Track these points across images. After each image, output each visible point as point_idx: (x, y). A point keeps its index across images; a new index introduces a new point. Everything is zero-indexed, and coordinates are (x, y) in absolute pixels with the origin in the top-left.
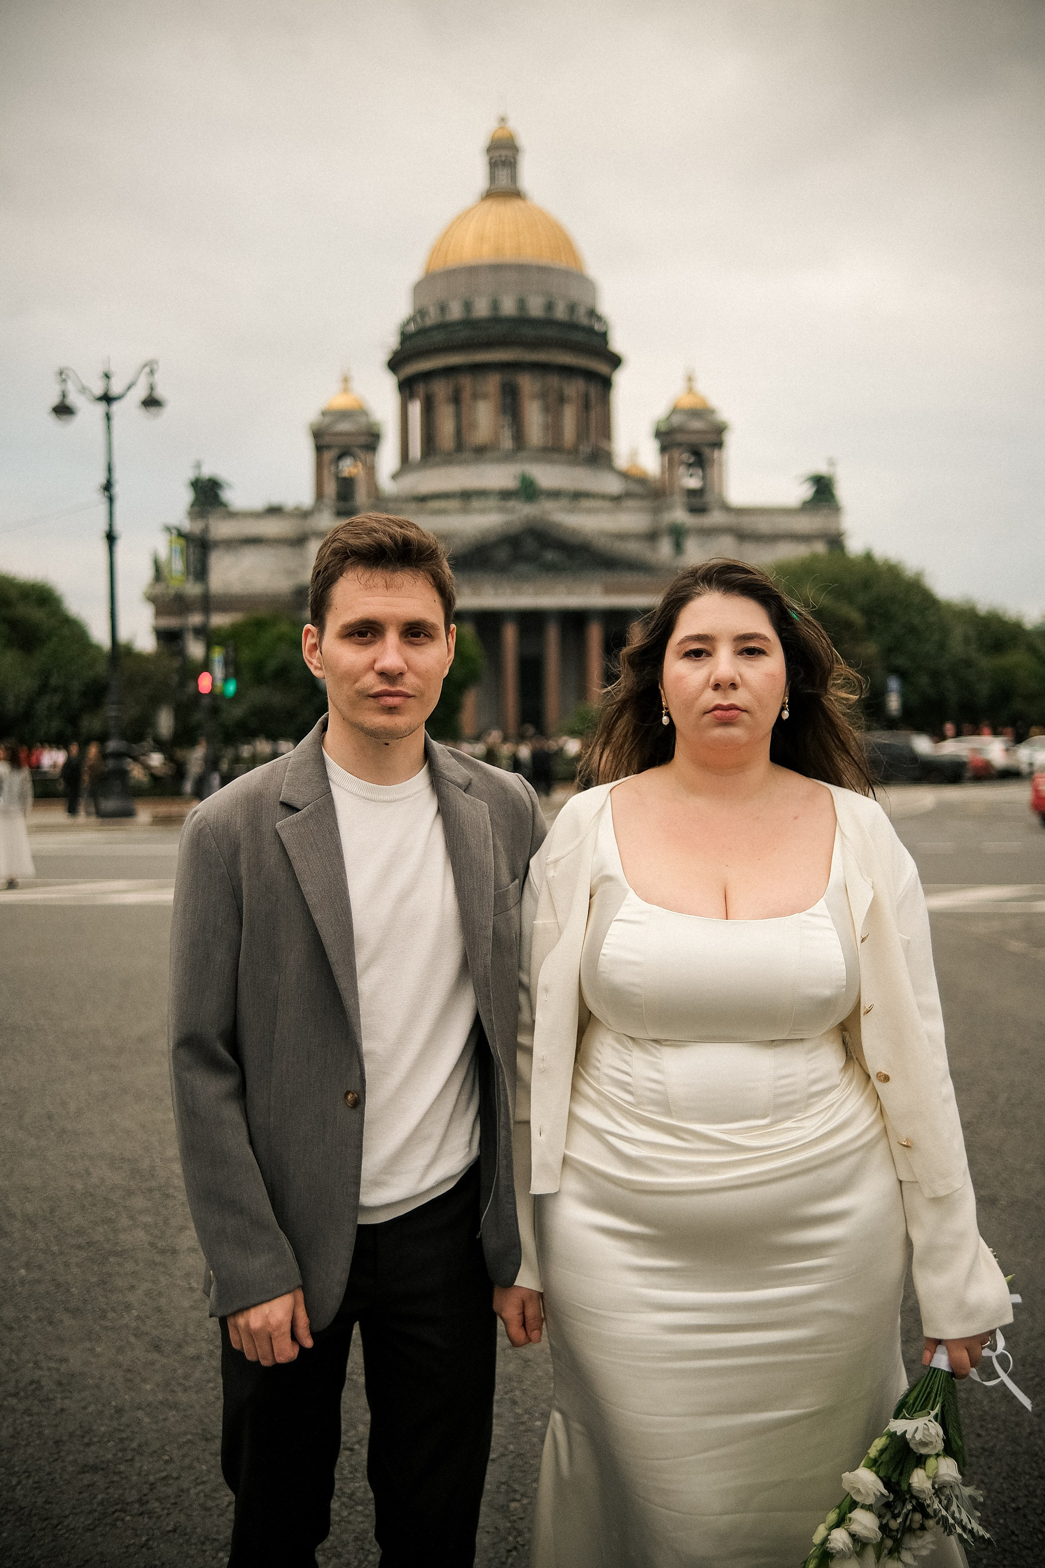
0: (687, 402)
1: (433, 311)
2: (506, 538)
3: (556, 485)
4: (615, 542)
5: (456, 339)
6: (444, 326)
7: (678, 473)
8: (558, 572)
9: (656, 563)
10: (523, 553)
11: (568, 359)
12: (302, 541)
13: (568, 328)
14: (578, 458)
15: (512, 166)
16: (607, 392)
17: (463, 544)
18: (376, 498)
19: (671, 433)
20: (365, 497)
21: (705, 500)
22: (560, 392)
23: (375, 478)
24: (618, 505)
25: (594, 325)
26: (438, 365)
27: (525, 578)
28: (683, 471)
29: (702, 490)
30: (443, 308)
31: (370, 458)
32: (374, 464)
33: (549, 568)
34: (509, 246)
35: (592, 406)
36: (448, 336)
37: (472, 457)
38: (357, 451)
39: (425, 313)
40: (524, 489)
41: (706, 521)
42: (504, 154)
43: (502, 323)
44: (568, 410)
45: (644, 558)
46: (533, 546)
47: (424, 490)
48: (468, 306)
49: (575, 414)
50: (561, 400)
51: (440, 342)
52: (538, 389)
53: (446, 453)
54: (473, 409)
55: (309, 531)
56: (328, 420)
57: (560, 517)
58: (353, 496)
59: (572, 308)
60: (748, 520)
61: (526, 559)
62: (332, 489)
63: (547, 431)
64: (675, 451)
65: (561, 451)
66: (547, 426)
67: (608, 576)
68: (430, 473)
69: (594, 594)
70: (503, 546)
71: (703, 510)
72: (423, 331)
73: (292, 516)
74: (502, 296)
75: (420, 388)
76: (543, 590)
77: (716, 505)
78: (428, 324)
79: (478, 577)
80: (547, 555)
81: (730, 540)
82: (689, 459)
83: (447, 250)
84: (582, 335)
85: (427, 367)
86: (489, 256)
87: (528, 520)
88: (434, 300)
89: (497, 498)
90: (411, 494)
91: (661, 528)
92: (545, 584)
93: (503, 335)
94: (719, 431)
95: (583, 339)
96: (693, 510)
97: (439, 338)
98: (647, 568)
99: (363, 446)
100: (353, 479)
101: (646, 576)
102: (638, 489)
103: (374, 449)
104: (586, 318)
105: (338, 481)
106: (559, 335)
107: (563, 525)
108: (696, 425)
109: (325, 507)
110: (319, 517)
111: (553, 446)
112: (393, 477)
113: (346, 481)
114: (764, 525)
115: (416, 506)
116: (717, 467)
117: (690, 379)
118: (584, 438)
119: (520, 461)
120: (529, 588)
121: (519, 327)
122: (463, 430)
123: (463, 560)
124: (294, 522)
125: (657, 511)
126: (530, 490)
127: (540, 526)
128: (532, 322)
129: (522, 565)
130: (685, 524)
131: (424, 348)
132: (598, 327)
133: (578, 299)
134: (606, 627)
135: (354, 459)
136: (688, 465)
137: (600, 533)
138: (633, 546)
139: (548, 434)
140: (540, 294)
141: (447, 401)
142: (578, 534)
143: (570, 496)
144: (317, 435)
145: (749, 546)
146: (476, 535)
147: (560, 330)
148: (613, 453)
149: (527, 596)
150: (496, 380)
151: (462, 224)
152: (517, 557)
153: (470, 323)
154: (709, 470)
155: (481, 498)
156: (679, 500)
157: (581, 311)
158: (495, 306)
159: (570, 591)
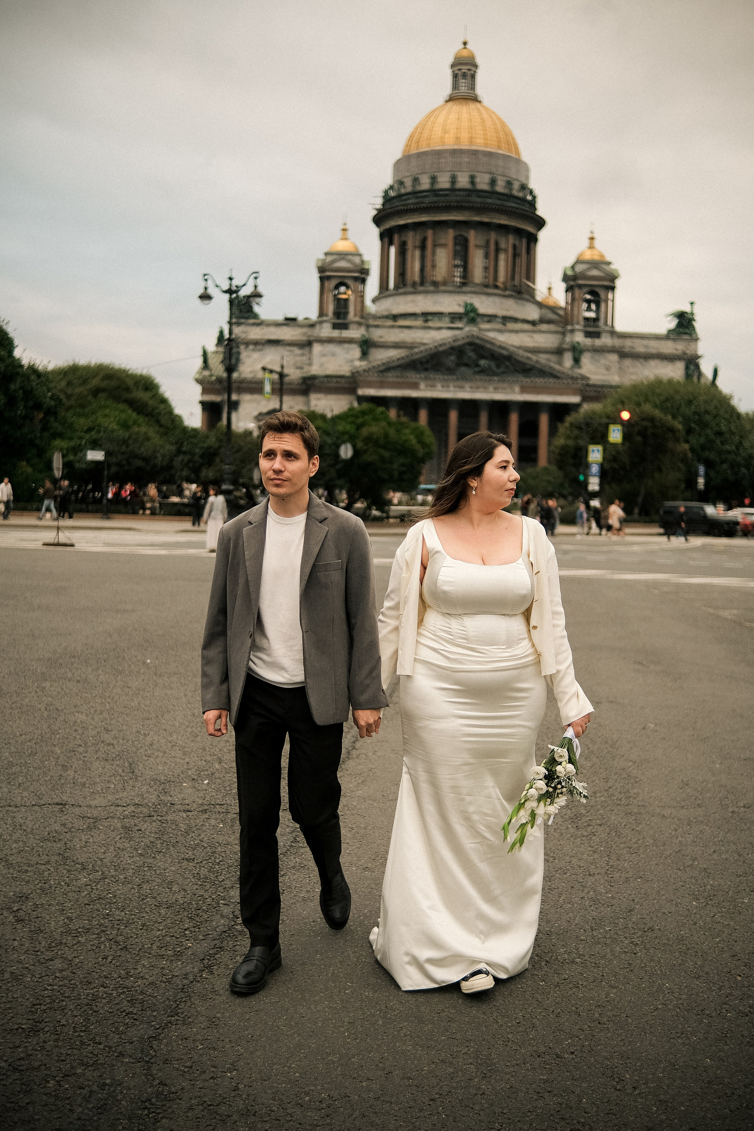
0: (588, 255)
1: (408, 183)
2: (453, 348)
3: (490, 311)
4: (530, 355)
5: (423, 203)
6: (414, 193)
7: (579, 307)
8: (488, 375)
9: (559, 372)
10: (465, 360)
11: (503, 221)
12: (308, 344)
13: (505, 198)
14: (507, 293)
15: (469, 78)
16: (532, 245)
17: (421, 352)
18: (362, 317)
19: (575, 278)
20: (355, 315)
21: (598, 327)
22: (497, 244)
23: (362, 302)
24: (535, 328)
25: (525, 196)
26: (410, 221)
27: (465, 379)
28: (585, 305)
29: (596, 320)
30: (416, 180)
31: (360, 287)
32: (363, 292)
33: (483, 371)
34: (464, 136)
35: (520, 255)
36: (417, 200)
37: (431, 288)
38: (350, 282)
39: (401, 183)
40: (466, 313)
41: (598, 342)
42: (464, 68)
43: (457, 193)
44: (502, 257)
45: (551, 367)
46: (472, 354)
47: (395, 311)
48: (434, 179)
49: (507, 261)
50: (497, 250)
51: (411, 204)
52: (481, 242)
53: (414, 284)
54: (434, 254)
55: (311, 338)
56: (329, 259)
57: (492, 335)
58: (346, 313)
59: (509, 183)
60: (628, 343)
61: (466, 365)
62: (331, 308)
63: (485, 272)
64: (577, 291)
65: (496, 287)
66: (486, 268)
67: (524, 379)
68: (400, 299)
69: (513, 392)
70: (450, 354)
71: (597, 335)
72: (400, 196)
73: (301, 326)
74: (459, 174)
75: (396, 237)
76: (478, 388)
77: (605, 331)
78: (403, 191)
79: (431, 376)
80: (483, 362)
81: (614, 357)
82: (588, 297)
83: (420, 137)
84: (515, 203)
85: (402, 222)
86: (449, 144)
87: (468, 337)
88: (409, 174)
89: (447, 319)
90: (386, 313)
91: (565, 346)
92: (479, 384)
93: (457, 202)
94: (612, 278)
95: (516, 205)
96: (589, 334)
97: (410, 201)
98: (553, 375)
99: (356, 279)
100: (346, 300)
101: (551, 380)
102: (551, 316)
103: (363, 281)
104: (519, 191)
105: (336, 302)
106: (498, 202)
107: (493, 341)
108: (595, 273)
109: (325, 321)
110: (322, 328)
111: (491, 283)
112: (374, 301)
113: (342, 302)
114: (640, 347)
115: (390, 323)
116: (610, 303)
117: (592, 239)
118: (513, 278)
119: (465, 293)
120: (467, 386)
121: (469, 196)
122: (425, 269)
123: (421, 363)
124: (305, 330)
125: (564, 334)
126: (472, 315)
127: (478, 341)
128: (480, 193)
129: (463, 369)
130: (582, 344)
131: (400, 208)
132: (529, 198)
133: (515, 177)
134: (521, 417)
135: (348, 287)
136: (589, 302)
137: (520, 348)
138: (543, 358)
139: (487, 275)
140: (485, 173)
141: (415, 247)
142: (504, 348)
143: (500, 320)
144: (321, 270)
145: (628, 362)
146: (431, 346)
147: (499, 199)
148: (534, 290)
149: (465, 391)
150: (451, 233)
151: (431, 119)
152: (461, 363)
153: (433, 192)
154: (603, 306)
155: (436, 319)
156: (577, 327)
157: (516, 186)
158: (454, 180)
159: (496, 389)
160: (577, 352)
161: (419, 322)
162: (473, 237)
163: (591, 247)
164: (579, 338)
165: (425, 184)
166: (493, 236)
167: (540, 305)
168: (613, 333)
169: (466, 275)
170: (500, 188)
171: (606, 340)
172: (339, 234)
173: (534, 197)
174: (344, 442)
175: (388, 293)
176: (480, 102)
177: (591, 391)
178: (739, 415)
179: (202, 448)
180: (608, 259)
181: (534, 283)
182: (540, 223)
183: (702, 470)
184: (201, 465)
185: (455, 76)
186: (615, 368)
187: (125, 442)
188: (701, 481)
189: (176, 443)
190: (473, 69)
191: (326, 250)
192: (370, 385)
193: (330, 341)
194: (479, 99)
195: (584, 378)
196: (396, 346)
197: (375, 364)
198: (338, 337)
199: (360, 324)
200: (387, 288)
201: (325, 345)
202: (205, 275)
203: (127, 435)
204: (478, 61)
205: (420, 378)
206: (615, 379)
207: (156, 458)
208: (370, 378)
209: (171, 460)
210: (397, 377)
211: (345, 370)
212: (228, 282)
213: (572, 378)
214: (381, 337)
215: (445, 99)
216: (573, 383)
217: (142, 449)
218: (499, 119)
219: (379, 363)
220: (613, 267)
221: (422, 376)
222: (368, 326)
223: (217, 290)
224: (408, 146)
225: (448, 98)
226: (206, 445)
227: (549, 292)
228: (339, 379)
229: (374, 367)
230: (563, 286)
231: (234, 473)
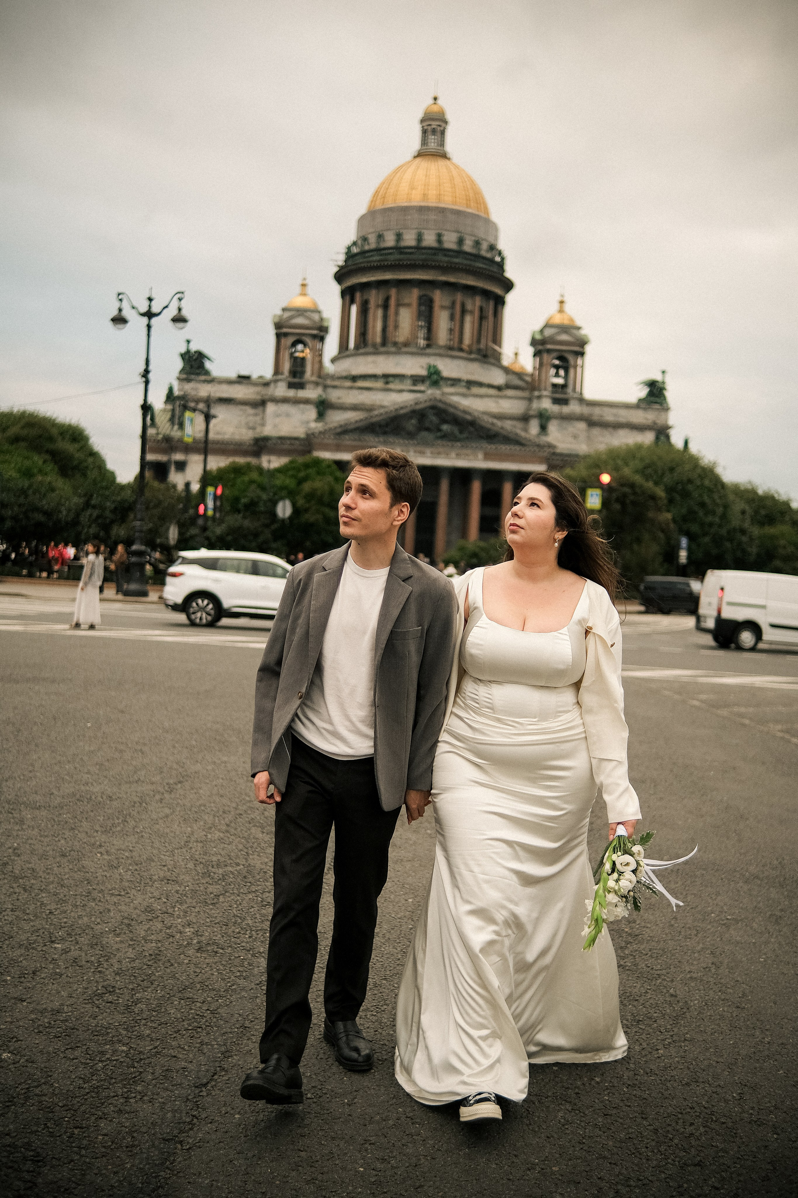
0: (558, 319)
1: (372, 239)
2: (414, 412)
3: (454, 375)
4: (495, 421)
5: (386, 260)
6: (378, 250)
7: (547, 372)
8: (450, 440)
9: (526, 438)
10: (427, 424)
11: (471, 281)
12: (261, 404)
13: (473, 258)
14: (473, 356)
15: (439, 134)
16: (500, 307)
17: (381, 414)
18: (319, 377)
19: (543, 342)
20: (312, 374)
21: (566, 393)
22: (463, 305)
23: (321, 362)
24: (500, 393)
25: (494, 258)
26: (373, 279)
27: (426, 443)
28: (553, 371)
29: (564, 386)
30: (380, 237)
31: (319, 345)
32: (321, 350)
33: (445, 436)
34: (432, 193)
35: (486, 318)
36: (381, 257)
37: (393, 349)
38: (308, 340)
39: (365, 239)
40: (429, 376)
41: (566, 410)
42: (434, 124)
43: (423, 251)
44: (468, 319)
45: (516, 434)
46: (434, 419)
47: (355, 372)
48: (399, 236)
49: (473, 323)
50: (464, 311)
51: (375, 261)
52: (447, 303)
53: (374, 345)
54: (397, 314)
55: (266, 397)
56: (287, 315)
57: (455, 399)
58: (303, 373)
59: (477, 243)
60: (597, 411)
61: (428, 429)
62: (286, 366)
63: (451, 334)
64: (545, 356)
65: (461, 350)
66: (451, 331)
67: (487, 445)
68: (361, 360)
69: (476, 459)
70: (411, 418)
71: (564, 402)
72: (363, 253)
73: (255, 384)
74: (425, 232)
75: (358, 295)
76: (439, 453)
77: (574, 398)
78: (367, 248)
79: (391, 440)
80: (445, 427)
81: (582, 425)
82: (557, 362)
83: (386, 193)
84: (484, 264)
85: (364, 280)
86: (416, 200)
87: (431, 400)
88: (373, 230)
89: (409, 382)
90: (344, 374)
91: (532, 413)
92: (441, 450)
93: (422, 260)
94: (582, 343)
95: (484, 266)
96: (556, 401)
97: (374, 258)
98: (517, 442)
99: (314, 337)
100: (303, 359)
101: (518, 448)
102: (517, 382)
103: (322, 339)
104: (487, 251)
105: (292, 360)
106: (465, 262)
107: (457, 405)
108: (564, 337)
109: (280, 380)
110: (276, 387)
111: (456, 345)
112: (333, 361)
113: (299, 360)
114: (609, 416)
115: (348, 384)
116: (579, 370)
117: (562, 302)
118: (479, 341)
119: (429, 355)
120: (428, 451)
121: (435, 254)
122: (388, 329)
123: (380, 426)
124: (259, 389)
125: (530, 400)
126: (435, 377)
127: (440, 405)
128: (447, 252)
129: (424, 434)
130: (550, 411)
131: (363, 265)
132: (498, 259)
133: (483, 236)
134: (484, 484)
135: (305, 345)
136: (557, 367)
137: (484, 413)
138: (508, 425)
139: (452, 337)
140: (453, 231)
141: (378, 306)
142: (469, 414)
143: (464, 384)
144: (278, 326)
145: (596, 431)
146: (392, 408)
147: (466, 259)
148: (500, 354)
149: (427, 457)
150: (415, 293)
151: (398, 174)
152: (422, 427)
153: (398, 249)
154: (572, 372)
155: (397, 381)
156: (545, 393)
157: (484, 246)
158: (420, 238)
159: (458, 455)
160: (544, 419)
161: (379, 384)
162: (439, 297)
163: (561, 311)
164: (546, 404)
165: (390, 241)
166: (459, 297)
167: (507, 370)
168: (581, 400)
169: (430, 337)
170: (468, 247)
171: (574, 408)
172: (298, 289)
173: (503, 259)
174: (282, 498)
175: (348, 353)
176: (449, 159)
177: (558, 460)
178: (723, 485)
179: (114, 501)
180: (578, 323)
181: (500, 346)
182: (508, 286)
183: (684, 542)
184: (112, 522)
185: (424, 132)
186: (583, 436)
187: (23, 492)
188: (683, 555)
189: (85, 495)
190: (443, 125)
191: (284, 305)
192: (326, 447)
193: (285, 400)
194: (448, 156)
195: (550, 446)
196: (355, 408)
197: (332, 426)
198: (294, 397)
199: (317, 384)
200: (347, 348)
201: (279, 404)
202: (119, 294)
203: (26, 484)
204: (449, 117)
205: (379, 442)
206: (582, 448)
207: (60, 512)
208: (326, 441)
209: (78, 515)
210: (355, 440)
211: (300, 432)
212: (147, 303)
213: (539, 446)
214: (339, 398)
215: (413, 155)
216: (539, 451)
217: (44, 502)
218: (469, 177)
219: (335, 425)
220: (583, 332)
221: (381, 439)
222: (325, 387)
223: (134, 312)
224: (373, 201)
225: (416, 154)
226: (119, 498)
227: (516, 358)
228: (293, 442)
229: (330, 429)
230: (531, 350)
231: (150, 531)
